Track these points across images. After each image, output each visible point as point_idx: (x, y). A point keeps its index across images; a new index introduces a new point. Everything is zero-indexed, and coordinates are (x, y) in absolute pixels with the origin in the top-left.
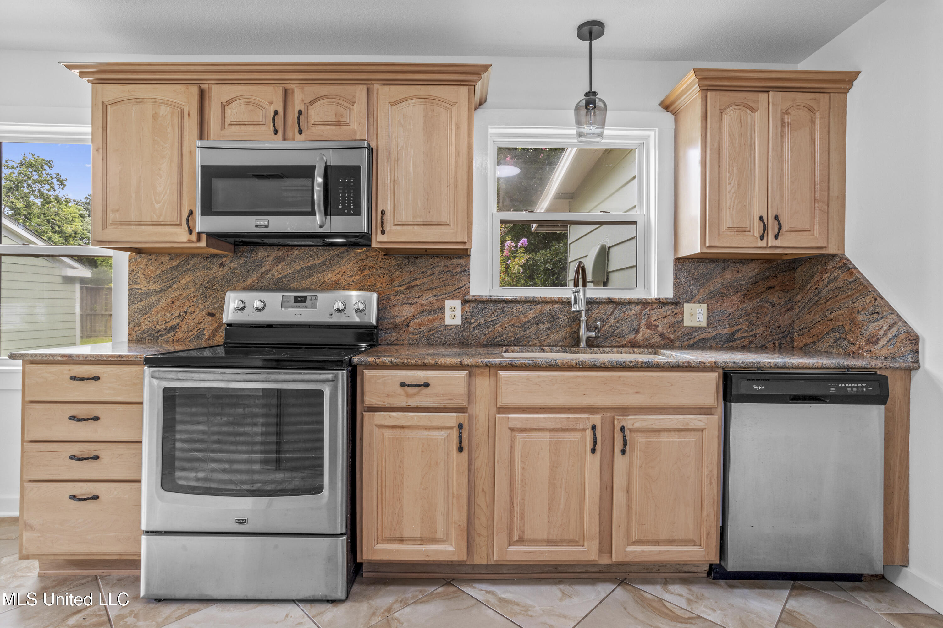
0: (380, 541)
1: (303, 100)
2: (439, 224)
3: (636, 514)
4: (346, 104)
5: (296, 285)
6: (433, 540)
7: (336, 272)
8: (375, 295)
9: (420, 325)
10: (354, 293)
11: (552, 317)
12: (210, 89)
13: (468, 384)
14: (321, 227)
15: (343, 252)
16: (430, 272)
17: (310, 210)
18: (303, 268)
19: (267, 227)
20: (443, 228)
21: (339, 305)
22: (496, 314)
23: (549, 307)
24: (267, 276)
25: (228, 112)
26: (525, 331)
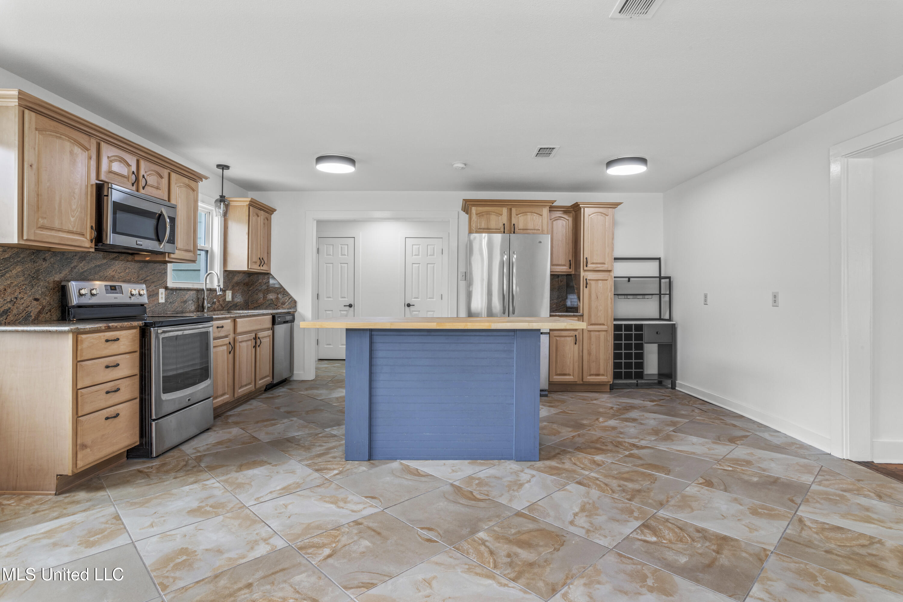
1: (145, 170)
4: (160, 177)
6: (224, 394)
14: (162, 248)
15: (116, 257)
16: (153, 272)
18: (96, 266)
19: (142, 245)
21: (133, 292)
24: (76, 270)
26: (185, 305)
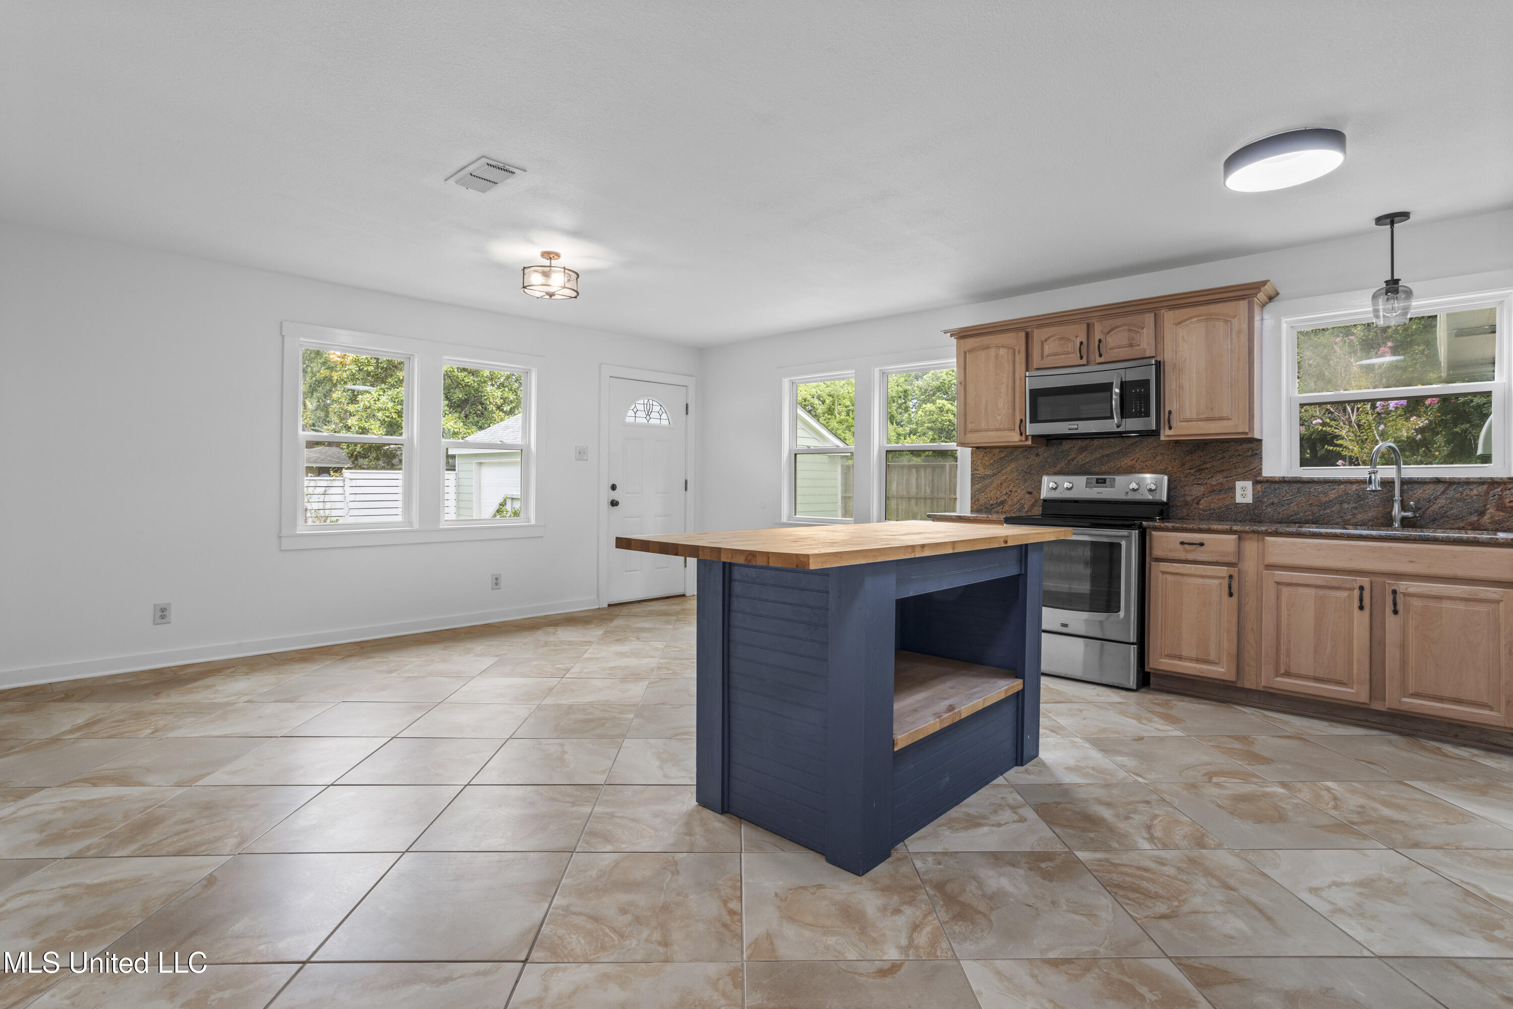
0: (1163, 656)
1: (1102, 332)
2: (1221, 419)
3: (1412, 670)
4: (1136, 329)
5: (1097, 469)
6: (1207, 662)
7: (1131, 458)
8: (1166, 478)
9: (1210, 503)
10: (1148, 476)
11: (1360, 497)
12: (1033, 332)
13: (1237, 545)
14: (1118, 426)
15: (1137, 442)
16: (1219, 456)
17: (1109, 415)
18: (1102, 456)
19: (1077, 429)
20: (1225, 422)
21: (1134, 485)
22: (1291, 494)
23: (1354, 487)
24: (1075, 462)
25: (1046, 347)
26: (1325, 510)
